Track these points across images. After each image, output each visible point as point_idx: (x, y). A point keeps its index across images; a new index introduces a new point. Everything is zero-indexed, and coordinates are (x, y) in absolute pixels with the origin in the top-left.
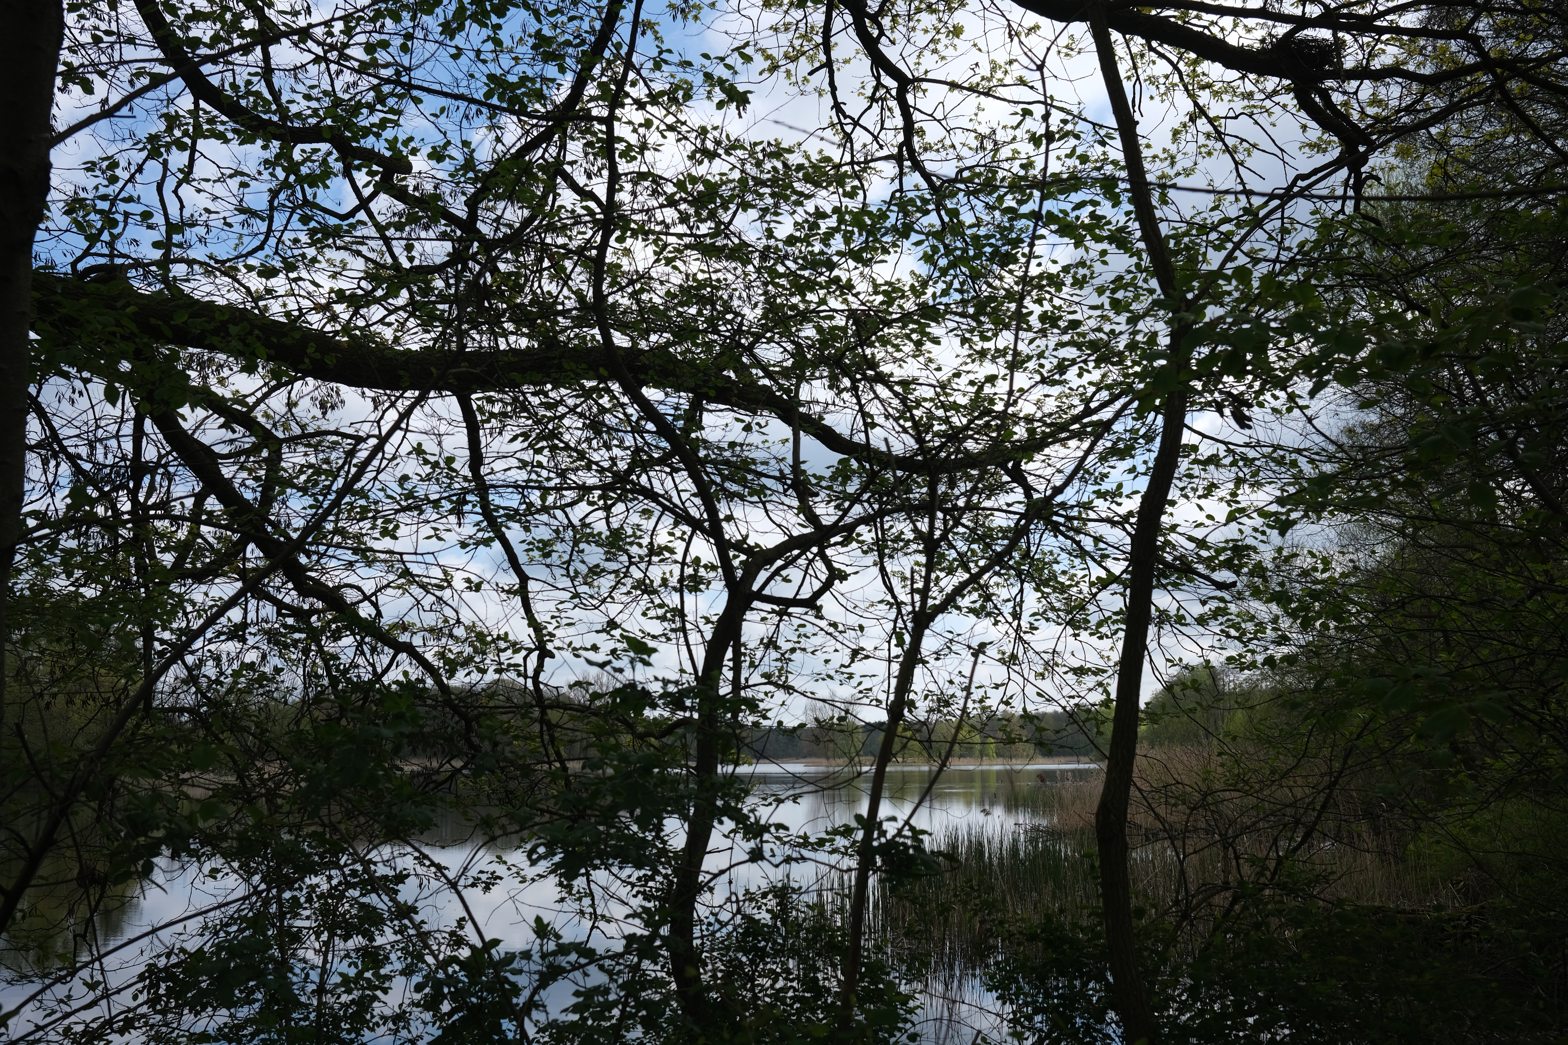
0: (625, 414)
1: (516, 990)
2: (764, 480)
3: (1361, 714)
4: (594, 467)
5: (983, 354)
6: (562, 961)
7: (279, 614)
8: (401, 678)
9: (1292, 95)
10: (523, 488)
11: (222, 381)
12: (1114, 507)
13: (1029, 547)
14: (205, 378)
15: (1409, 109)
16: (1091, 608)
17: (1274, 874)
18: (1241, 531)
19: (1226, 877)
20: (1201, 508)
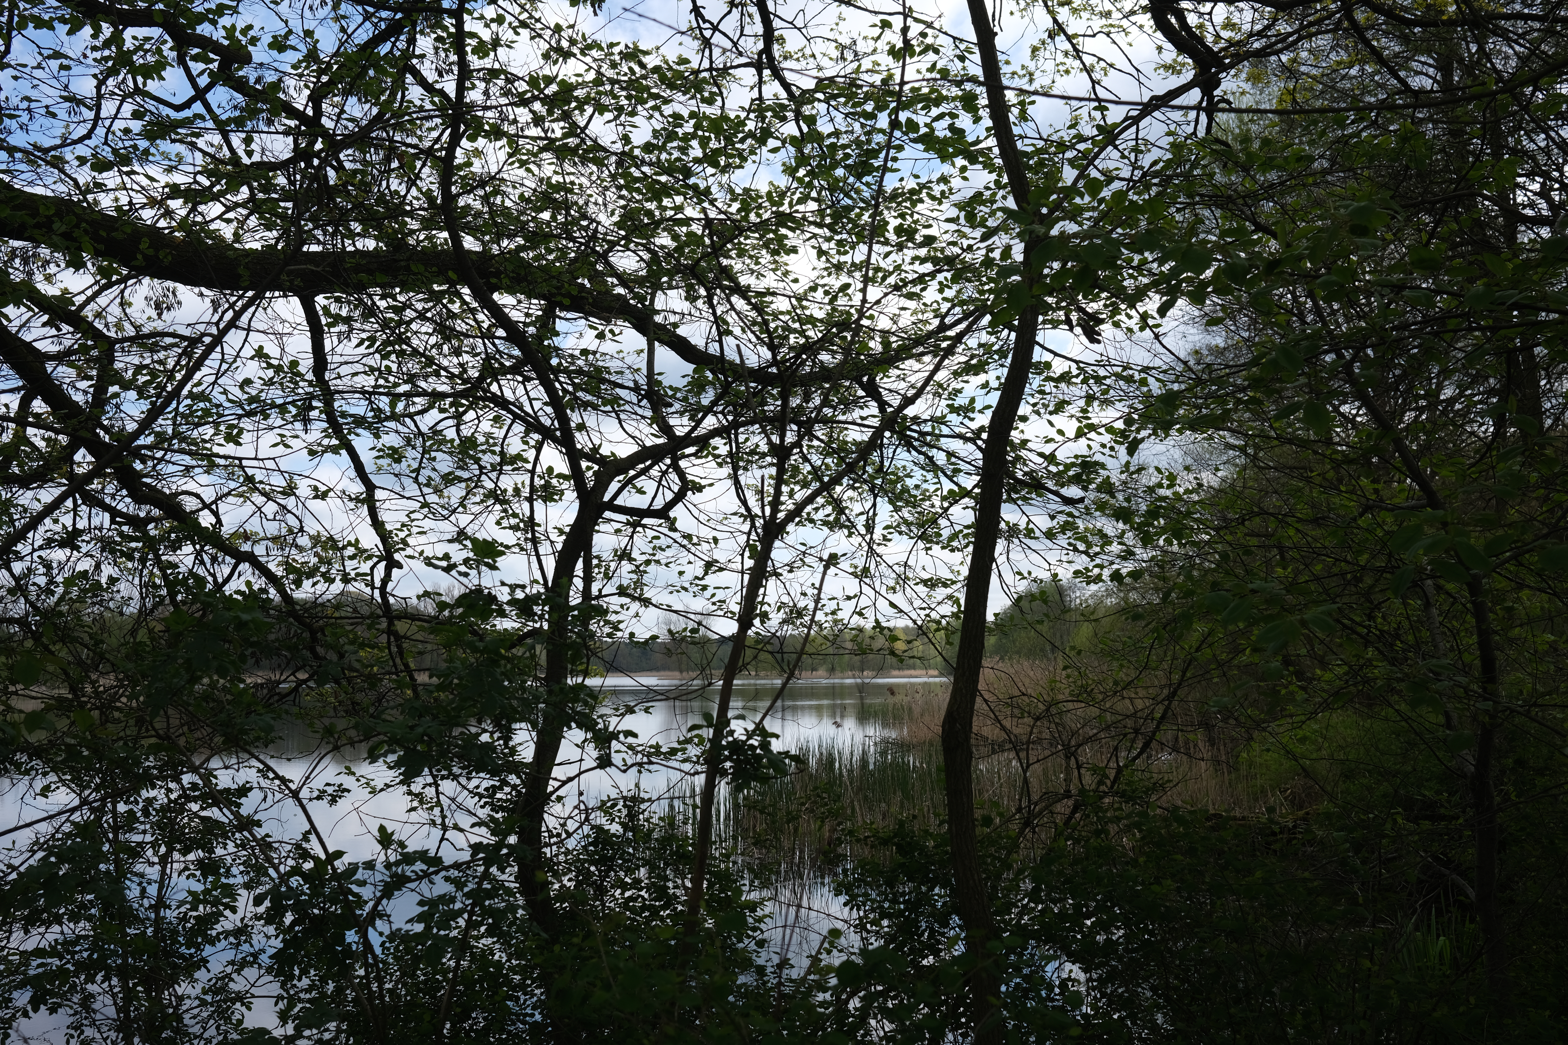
0: (475, 320)
1: (360, 902)
2: (618, 390)
3: (1200, 628)
4: (443, 373)
5: (839, 267)
6: (408, 870)
7: (113, 521)
8: (244, 588)
9: (1149, 15)
10: (370, 393)
11: (49, 278)
12: (966, 421)
13: (882, 462)
14: (30, 274)
15: (1260, 34)
16: (943, 522)
17: (1113, 783)
18: (1089, 447)
19: (1068, 786)
20: (1051, 424)
